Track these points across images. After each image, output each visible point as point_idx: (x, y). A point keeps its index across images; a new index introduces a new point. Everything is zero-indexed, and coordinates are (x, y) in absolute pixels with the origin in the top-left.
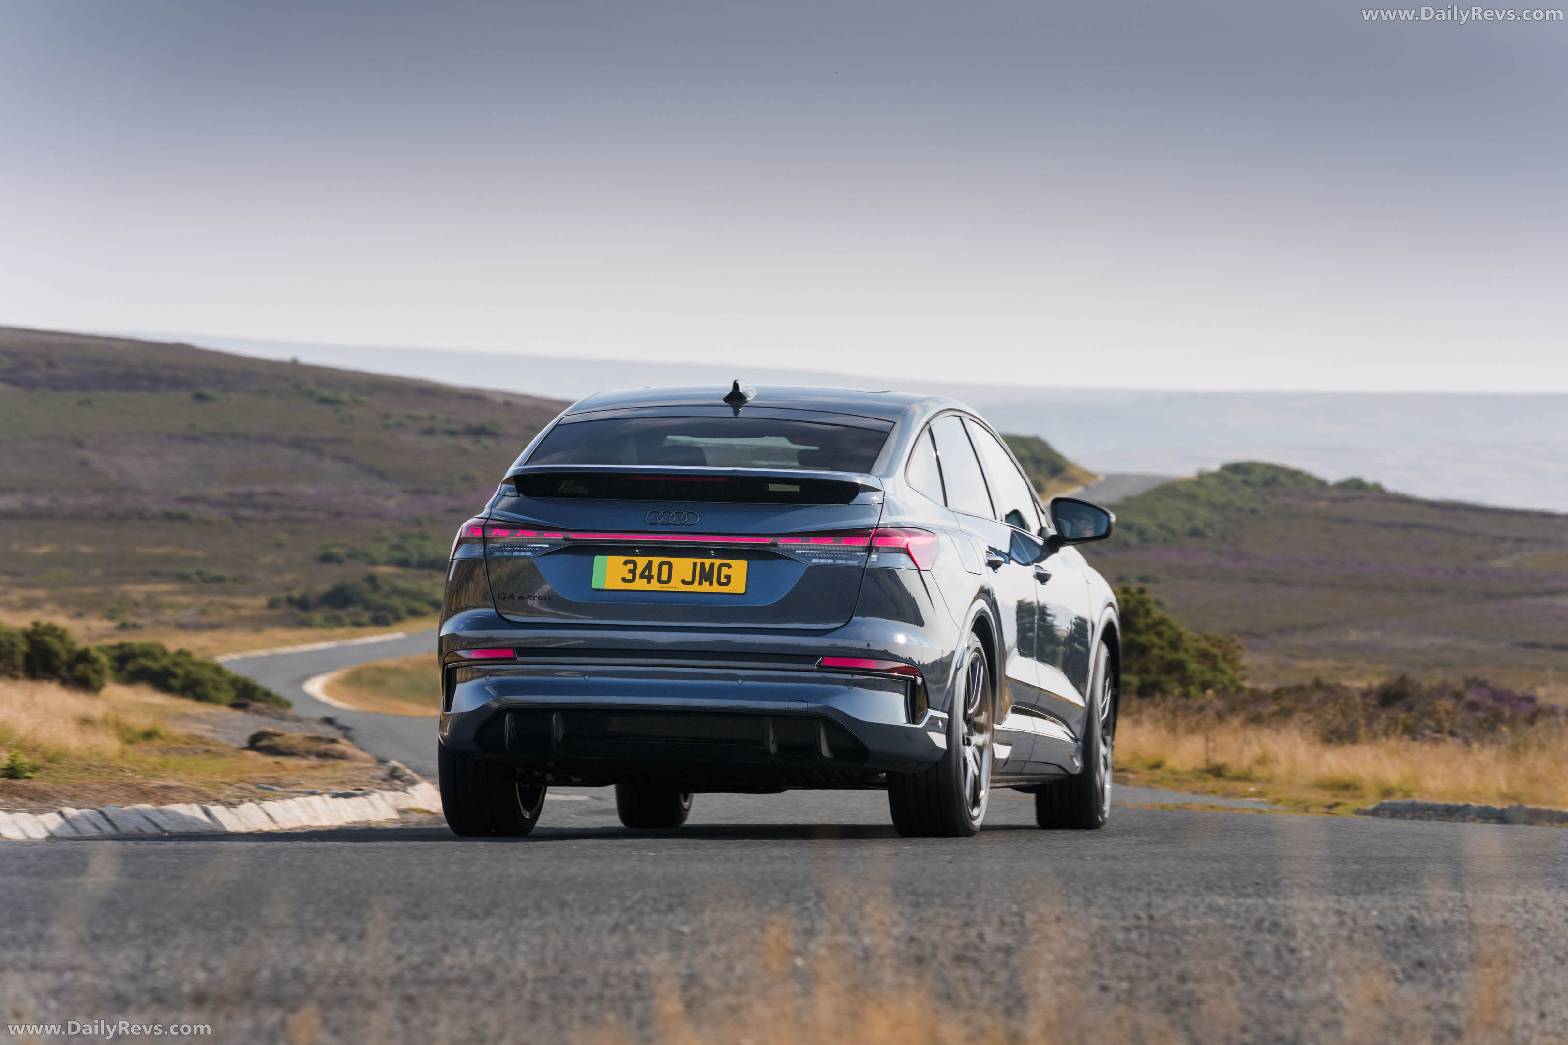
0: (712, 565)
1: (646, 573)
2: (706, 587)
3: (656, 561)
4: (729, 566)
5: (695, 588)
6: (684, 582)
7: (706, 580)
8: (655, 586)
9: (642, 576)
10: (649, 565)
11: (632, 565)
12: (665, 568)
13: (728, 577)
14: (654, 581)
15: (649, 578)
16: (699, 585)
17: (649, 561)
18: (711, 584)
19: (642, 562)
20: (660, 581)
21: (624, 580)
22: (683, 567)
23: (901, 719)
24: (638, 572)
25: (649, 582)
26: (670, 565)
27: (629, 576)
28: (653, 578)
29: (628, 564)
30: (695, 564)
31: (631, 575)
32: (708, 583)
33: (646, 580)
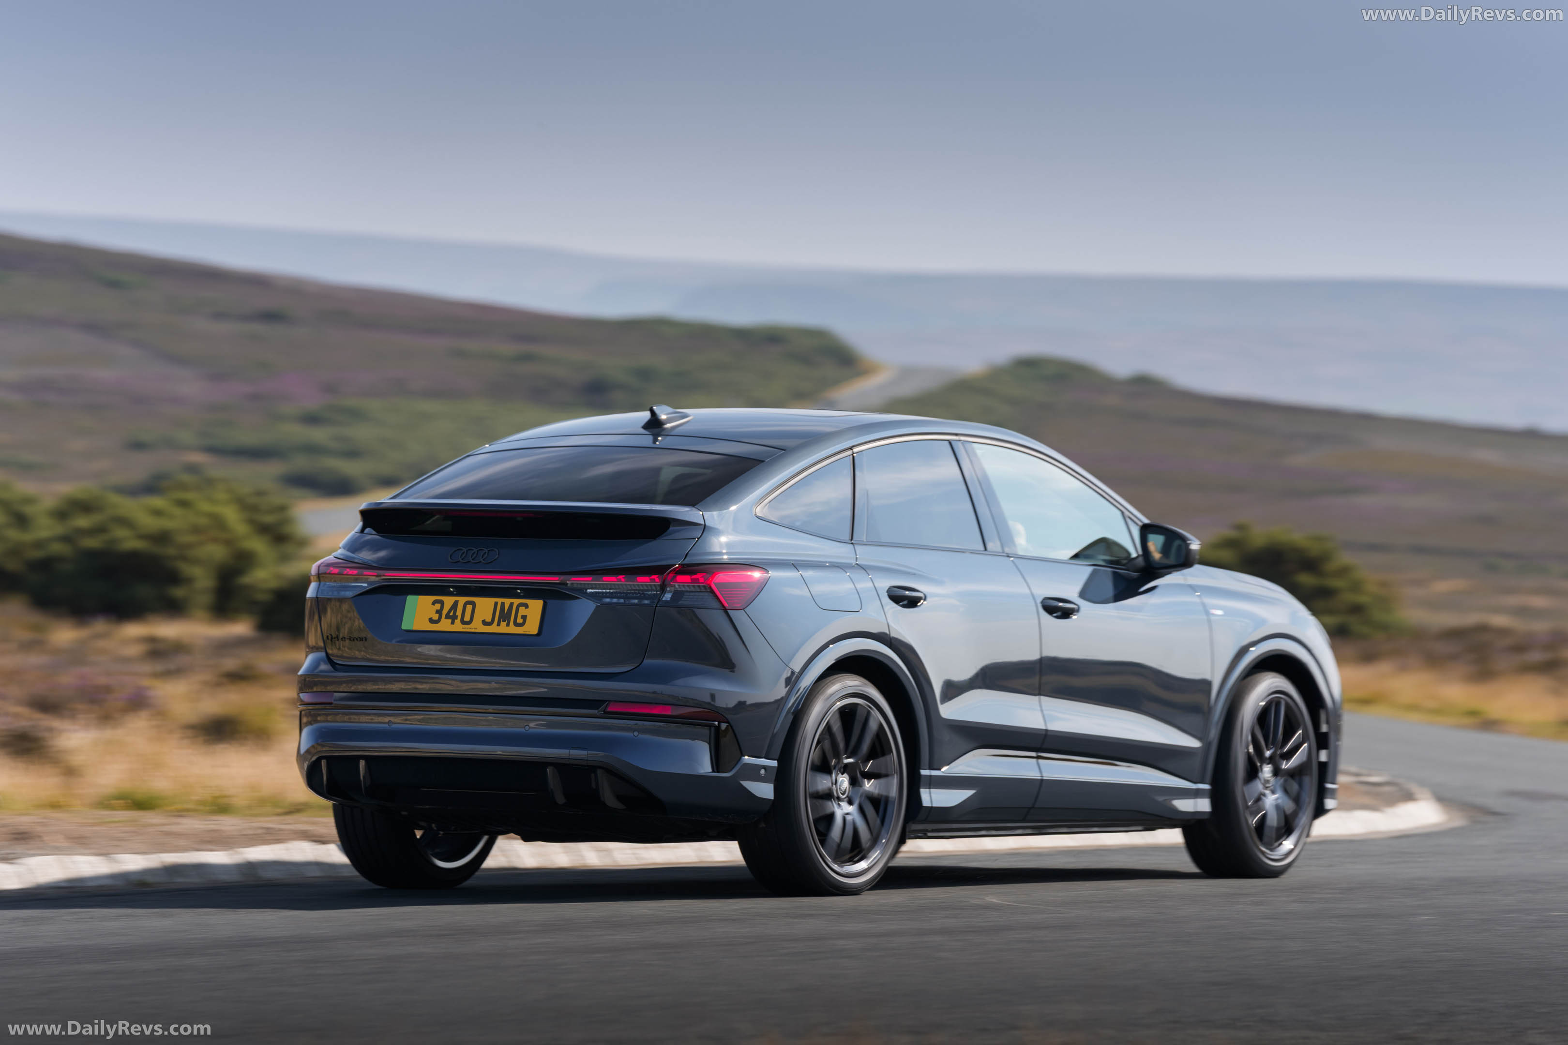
0: (512, 604)
1: (451, 614)
2: (503, 629)
3: (462, 600)
4: (526, 606)
5: (493, 629)
6: (485, 623)
7: (504, 621)
8: (458, 627)
9: (447, 617)
10: (456, 603)
11: (440, 605)
12: (469, 608)
13: (524, 618)
14: (458, 621)
15: (453, 618)
16: (497, 625)
17: (456, 601)
18: (508, 625)
19: (449, 601)
20: (463, 622)
21: (431, 621)
22: (485, 606)
23: (705, 767)
24: (444, 612)
25: (453, 623)
26: (473, 604)
27: (436, 617)
28: (457, 619)
29: (436, 604)
30: (496, 603)
31: (438, 615)
32: (505, 623)
33: (450, 621)
